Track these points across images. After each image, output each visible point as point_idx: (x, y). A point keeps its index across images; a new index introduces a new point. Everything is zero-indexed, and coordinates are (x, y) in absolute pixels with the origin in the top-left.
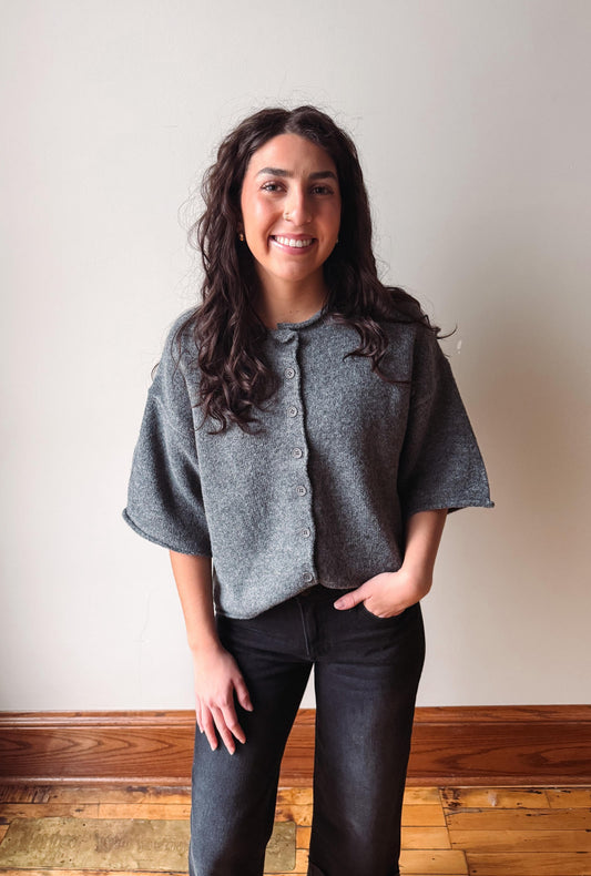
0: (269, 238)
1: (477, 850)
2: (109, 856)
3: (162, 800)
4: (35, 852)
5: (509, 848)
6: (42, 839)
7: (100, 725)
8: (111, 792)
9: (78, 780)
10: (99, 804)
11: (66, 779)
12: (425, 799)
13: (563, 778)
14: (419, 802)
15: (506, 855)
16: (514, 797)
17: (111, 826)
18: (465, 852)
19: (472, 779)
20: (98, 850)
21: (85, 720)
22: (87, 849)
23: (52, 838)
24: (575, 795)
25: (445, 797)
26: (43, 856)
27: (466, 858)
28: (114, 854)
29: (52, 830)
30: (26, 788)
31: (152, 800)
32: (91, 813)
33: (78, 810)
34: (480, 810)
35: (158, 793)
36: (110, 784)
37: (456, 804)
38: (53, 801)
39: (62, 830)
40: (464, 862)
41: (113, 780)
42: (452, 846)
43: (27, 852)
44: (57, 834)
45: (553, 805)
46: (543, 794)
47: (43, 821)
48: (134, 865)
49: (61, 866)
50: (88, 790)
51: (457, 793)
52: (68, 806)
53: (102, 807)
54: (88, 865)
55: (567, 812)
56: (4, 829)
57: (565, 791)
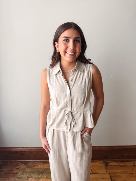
0: (65, 52)
1: (112, 173)
2: (40, 175)
4: (26, 175)
5: (118, 173)
6: (27, 172)
7: (37, 150)
8: (40, 163)
9: (33, 160)
10: (37, 165)
11: (30, 160)
12: (101, 164)
13: (127, 160)
15: (117, 174)
16: (118, 163)
17: (40, 169)
18: (110, 174)
19: (110, 160)
20: (38, 174)
21: (35, 149)
22: (36, 174)
25: (105, 163)
26: (27, 175)
27: (110, 175)
28: (41, 175)
29: (28, 170)
30: (22, 162)
31: (48, 164)
32: (36, 167)
33: (33, 167)
34: (112, 166)
36: (39, 161)
37: (108, 165)
38: (28, 165)
39: (31, 170)
40: (109, 176)
41: (40, 160)
42: (107, 173)
43: (24, 175)
44: (30, 171)
45: (126, 165)
46: (124, 163)
47: (27, 169)
48: (45, 177)
49: (31, 177)
50: (35, 162)
51: (107, 163)
52: (31, 166)
53: (38, 166)
54: (36, 177)
55: (128, 166)
56: (19, 170)
57: (128, 162)
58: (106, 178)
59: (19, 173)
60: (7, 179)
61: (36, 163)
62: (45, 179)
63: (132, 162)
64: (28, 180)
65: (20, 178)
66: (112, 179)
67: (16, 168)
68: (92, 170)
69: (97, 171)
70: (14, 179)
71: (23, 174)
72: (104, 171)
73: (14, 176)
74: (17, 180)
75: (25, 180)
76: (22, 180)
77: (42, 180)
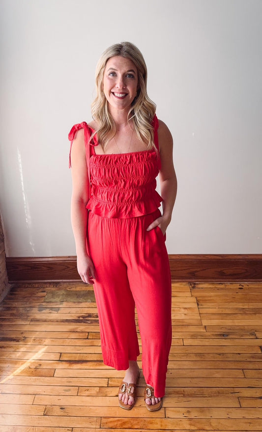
1: (199, 297)
2: (81, 299)
4: (57, 298)
5: (211, 297)
6: (58, 296)
8: (80, 284)
9: (68, 280)
10: (75, 287)
11: (64, 281)
12: (184, 285)
13: (230, 280)
14: (182, 286)
15: (209, 298)
16: (214, 285)
17: (81, 292)
18: (196, 297)
19: (200, 280)
20: (77, 297)
22: (74, 297)
23: (62, 295)
24: (234, 285)
25: (191, 285)
26: (60, 299)
28: (83, 298)
29: (62, 293)
30: (50, 283)
33: (69, 288)
34: (202, 288)
36: (79, 282)
37: (194, 287)
38: (60, 286)
39: (65, 294)
40: (195, 300)
42: (192, 296)
43: (55, 298)
45: (227, 287)
46: (224, 285)
47: (58, 291)
48: (90, 301)
49: (66, 301)
50: (72, 283)
51: (195, 284)
52: (66, 288)
53: (77, 288)
54: (75, 301)
55: (231, 289)
56: (45, 293)
57: (231, 284)
58: (189, 303)
59: (46, 297)
60: (28, 303)
62: (89, 303)
63: (238, 284)
64: (61, 304)
65: (48, 302)
67: (41, 290)
70: (39, 304)
71: (53, 297)
72: (189, 294)
73: (38, 300)
74: (44, 304)
75: (57, 304)
76: (52, 304)
77: (83, 305)
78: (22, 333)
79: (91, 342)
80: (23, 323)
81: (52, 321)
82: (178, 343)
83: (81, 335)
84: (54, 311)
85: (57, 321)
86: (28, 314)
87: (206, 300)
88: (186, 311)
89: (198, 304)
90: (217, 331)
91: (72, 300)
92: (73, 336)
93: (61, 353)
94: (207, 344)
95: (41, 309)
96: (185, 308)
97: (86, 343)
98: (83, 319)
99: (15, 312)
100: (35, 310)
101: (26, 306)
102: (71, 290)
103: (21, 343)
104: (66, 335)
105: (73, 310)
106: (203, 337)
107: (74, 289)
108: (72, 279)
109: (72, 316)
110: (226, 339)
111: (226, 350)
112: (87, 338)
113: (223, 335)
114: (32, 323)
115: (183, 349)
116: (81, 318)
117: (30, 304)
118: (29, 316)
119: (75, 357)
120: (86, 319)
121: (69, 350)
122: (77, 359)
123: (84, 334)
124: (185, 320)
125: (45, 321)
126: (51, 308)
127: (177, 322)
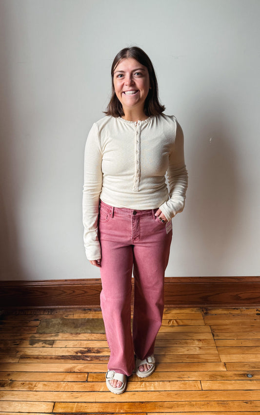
1: (214, 326)
2: (79, 329)
3: (97, 313)
4: (52, 328)
5: (227, 325)
6: (54, 326)
8: (78, 311)
9: (65, 307)
10: (73, 314)
11: (60, 307)
12: (195, 312)
13: (247, 305)
14: (193, 312)
15: (225, 328)
16: (228, 311)
17: (79, 320)
18: (210, 326)
19: (212, 305)
20: (75, 327)
21: (69, 283)
22: (71, 327)
23: (57, 324)
24: (251, 310)
25: (203, 311)
26: (55, 329)
27: (211, 328)
28: (81, 329)
29: (57, 322)
30: (45, 310)
31: (94, 313)
33: (66, 316)
34: (216, 314)
35: (95, 311)
36: (76, 308)
37: (207, 313)
38: (56, 314)
39: (61, 322)
41: (78, 306)
42: (206, 324)
43: (49, 328)
44: (59, 323)
45: (243, 313)
46: (239, 310)
47: (53, 319)
48: (89, 331)
49: (62, 332)
51: (207, 310)
52: (62, 315)
53: (75, 315)
54: (72, 332)
55: (247, 315)
56: (38, 322)
57: (247, 309)
58: (202, 333)
59: (39, 327)
60: (19, 334)
61: (70, 311)
62: (89, 334)
63: (256, 309)
64: (57, 335)
65: (41, 334)
66: (214, 334)
67: (33, 318)
68: (178, 320)
69: (186, 322)
70: (31, 335)
71: (47, 327)
72: (201, 322)
73: (31, 331)
74: (37, 335)
75: (52, 336)
76: (45, 336)
77: (82, 336)
78: (9, 375)
79: (92, 386)
80: (11, 361)
81: (45, 358)
82: (195, 386)
83: (79, 376)
84: (49, 344)
85: (51, 358)
86: (17, 349)
87: (221, 330)
88: (201, 344)
89: (213, 335)
90: (239, 369)
91: (68, 331)
92: (70, 378)
93: (55, 402)
94: (230, 387)
95: (32, 343)
96: (200, 340)
97: (85, 387)
98: (81, 356)
99: (2, 346)
100: (26, 344)
101: (16, 338)
102: (68, 318)
103: (7, 388)
104: (61, 377)
105: (71, 344)
106: (223, 377)
107: (71, 317)
108: (71, 305)
109: (70, 352)
110: (251, 380)
111: (253, 397)
112: (87, 381)
113: (247, 375)
114: (22, 361)
115: (202, 395)
116: (79, 354)
117: (21, 335)
118: (18, 352)
119: (72, 408)
120: (86, 354)
121: (65, 397)
122: (74, 411)
123: (82, 375)
124: (201, 356)
125: (37, 358)
126: (45, 342)
127: (191, 358)
